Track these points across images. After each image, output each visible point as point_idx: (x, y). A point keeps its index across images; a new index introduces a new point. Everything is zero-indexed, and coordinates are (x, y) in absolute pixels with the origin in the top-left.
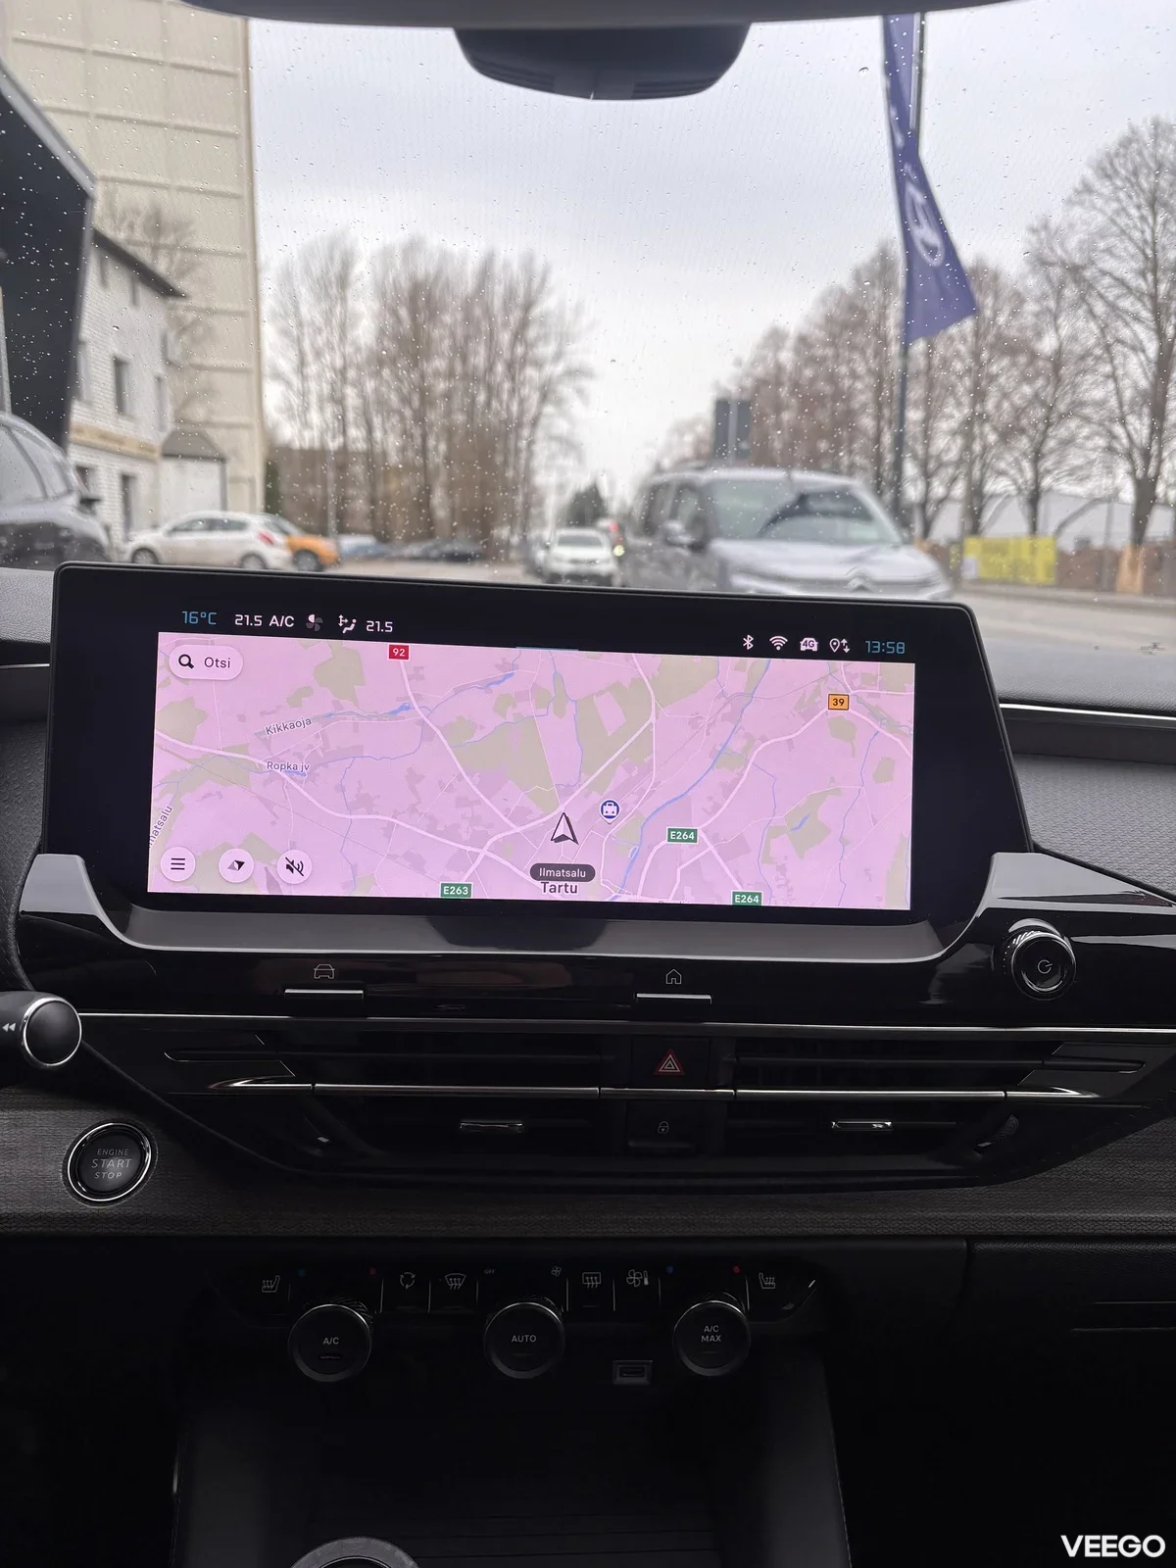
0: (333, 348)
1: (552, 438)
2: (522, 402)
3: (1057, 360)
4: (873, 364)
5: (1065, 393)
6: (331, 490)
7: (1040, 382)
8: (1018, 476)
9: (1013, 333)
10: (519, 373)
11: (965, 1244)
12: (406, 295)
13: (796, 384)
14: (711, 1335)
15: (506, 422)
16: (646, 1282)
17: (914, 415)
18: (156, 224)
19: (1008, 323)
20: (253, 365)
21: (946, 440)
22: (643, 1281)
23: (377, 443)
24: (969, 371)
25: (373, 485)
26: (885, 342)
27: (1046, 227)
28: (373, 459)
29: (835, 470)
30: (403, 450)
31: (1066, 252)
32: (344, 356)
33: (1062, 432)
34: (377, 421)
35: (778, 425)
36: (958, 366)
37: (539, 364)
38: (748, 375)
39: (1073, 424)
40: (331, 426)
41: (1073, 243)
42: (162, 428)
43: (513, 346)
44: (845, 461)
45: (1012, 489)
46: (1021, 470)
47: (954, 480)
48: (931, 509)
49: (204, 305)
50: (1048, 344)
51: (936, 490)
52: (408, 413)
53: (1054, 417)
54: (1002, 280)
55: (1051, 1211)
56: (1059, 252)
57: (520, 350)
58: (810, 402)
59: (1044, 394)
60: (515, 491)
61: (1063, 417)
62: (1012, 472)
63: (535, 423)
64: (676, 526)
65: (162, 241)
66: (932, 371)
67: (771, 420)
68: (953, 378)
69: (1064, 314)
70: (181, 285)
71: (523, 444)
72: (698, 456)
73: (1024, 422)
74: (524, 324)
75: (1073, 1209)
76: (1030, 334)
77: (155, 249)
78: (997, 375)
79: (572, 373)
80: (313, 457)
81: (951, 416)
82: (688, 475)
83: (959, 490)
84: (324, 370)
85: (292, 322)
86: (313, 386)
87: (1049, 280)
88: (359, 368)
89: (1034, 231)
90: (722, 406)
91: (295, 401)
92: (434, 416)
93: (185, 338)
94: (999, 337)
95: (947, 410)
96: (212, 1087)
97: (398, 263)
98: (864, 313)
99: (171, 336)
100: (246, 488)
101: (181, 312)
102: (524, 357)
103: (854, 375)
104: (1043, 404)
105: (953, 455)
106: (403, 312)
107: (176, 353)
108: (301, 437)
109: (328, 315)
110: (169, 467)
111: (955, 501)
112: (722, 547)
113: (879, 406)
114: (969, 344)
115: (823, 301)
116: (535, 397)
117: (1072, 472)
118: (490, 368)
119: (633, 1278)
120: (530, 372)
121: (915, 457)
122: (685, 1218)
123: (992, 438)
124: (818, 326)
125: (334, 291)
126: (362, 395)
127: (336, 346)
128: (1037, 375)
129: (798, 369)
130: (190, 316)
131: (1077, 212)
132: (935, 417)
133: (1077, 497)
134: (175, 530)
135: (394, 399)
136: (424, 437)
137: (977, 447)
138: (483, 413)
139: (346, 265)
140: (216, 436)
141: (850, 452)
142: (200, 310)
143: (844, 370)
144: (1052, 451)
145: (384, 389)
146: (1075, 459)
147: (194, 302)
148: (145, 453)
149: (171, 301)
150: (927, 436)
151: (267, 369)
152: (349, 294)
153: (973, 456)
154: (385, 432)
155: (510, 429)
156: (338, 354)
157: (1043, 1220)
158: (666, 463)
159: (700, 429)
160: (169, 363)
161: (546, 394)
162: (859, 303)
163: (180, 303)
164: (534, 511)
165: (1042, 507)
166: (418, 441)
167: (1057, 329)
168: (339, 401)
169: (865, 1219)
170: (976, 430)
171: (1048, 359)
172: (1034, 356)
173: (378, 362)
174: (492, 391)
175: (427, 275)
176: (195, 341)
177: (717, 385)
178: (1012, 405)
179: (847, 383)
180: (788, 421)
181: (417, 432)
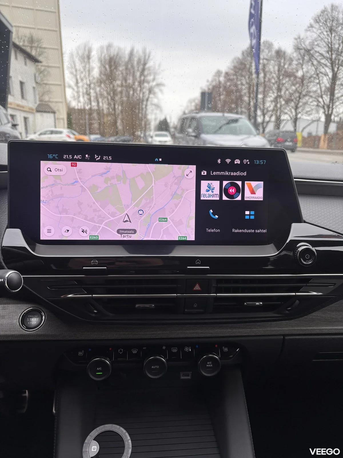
0: (86, 78)
1: (152, 104)
2: (143, 93)
3: (303, 79)
4: (248, 81)
5: (305, 89)
6: (87, 121)
7: (298, 85)
8: (291, 114)
9: (290, 70)
10: (143, 85)
11: (282, 337)
12: (108, 61)
13: (225, 87)
14: (209, 365)
15: (139, 100)
16: (190, 350)
17: (260, 96)
18: (32, 40)
19: (288, 68)
20: (62, 84)
21: (270, 103)
22: (189, 350)
23: (100, 107)
24: (276, 82)
25: (99, 119)
26: (251, 74)
27: (299, 38)
28: (99, 112)
29: (237, 113)
30: (108, 109)
31: (305, 45)
32: (90, 80)
33: (304, 100)
34: (100, 100)
35: (220, 100)
36: (273, 81)
37: (148, 82)
38: (211, 84)
39: (307, 98)
40: (87, 102)
41: (307, 43)
42: (36, 103)
43: (140, 76)
44: (239, 110)
45: (289, 118)
46: (292, 112)
47: (272, 115)
48: (265, 124)
49: (46, 65)
50: (300, 74)
51: (266, 119)
52: (109, 98)
53: (301, 96)
54: (286, 54)
55: (307, 327)
56: (303, 45)
57: (142, 78)
58: (229, 92)
59: (299, 89)
60: (142, 120)
61: (304, 96)
62: (289, 113)
63: (147, 100)
64: (190, 130)
65: (33, 45)
66: (266, 82)
67: (218, 98)
68: (272, 85)
69: (304, 64)
70: (40, 58)
71: (144, 106)
72: (196, 109)
73: (293, 98)
74: (143, 70)
75: (313, 326)
76: (294, 71)
77: (31, 47)
78: (285, 84)
79: (158, 85)
80: (81, 111)
81: (271, 96)
82: (194, 115)
83: (273, 118)
84: (84, 85)
85: (74, 70)
86: (81, 90)
87: (300, 54)
88: (94, 84)
89: (296, 39)
90: (203, 94)
91: (76, 94)
92: (117, 98)
93: (41, 75)
94: (286, 72)
95: (270, 94)
96: (62, 297)
97: (105, 51)
98: (245, 65)
99: (37, 75)
100: (62, 121)
101: (40, 67)
102: (144, 80)
103: (242, 84)
104: (298, 92)
105: (271, 108)
106: (107, 67)
107: (39, 80)
108: (78, 105)
109: (84, 68)
110: (38, 115)
111: (272, 122)
112: (204, 136)
113: (249, 93)
114: (276, 74)
115: (233, 62)
116: (147, 92)
117: (307, 112)
118: (134, 83)
119: (186, 349)
120: (146, 85)
121: (260, 109)
122: (202, 331)
123: (283, 103)
124: (232, 69)
125: (86, 60)
126: (96, 92)
127: (87, 78)
128: (297, 83)
129: (225, 83)
130: (43, 68)
131: (309, 33)
132: (266, 97)
133: (308, 120)
134: (41, 134)
135: (105, 93)
136: (114, 105)
137: (279, 106)
138: (132, 97)
139: (90, 51)
140: (52, 105)
141: (241, 108)
142: (45, 66)
143: (239, 83)
144: (301, 106)
145: (102, 90)
146: (307, 109)
147: (44, 64)
148: (31, 111)
149: (37, 64)
150: (264, 103)
151: (66, 85)
152: (91, 61)
153: (278, 108)
154: (103, 103)
155: (140, 101)
156: (88, 80)
157: (305, 330)
158: (187, 112)
159: (197, 101)
160: (37, 83)
161: (150, 91)
162: (243, 62)
163: (40, 64)
164: (148, 127)
165: (298, 123)
166: (113, 106)
167: (302, 69)
168: (89, 94)
169: (254, 331)
170: (278, 100)
171: (300, 78)
172: (296, 77)
173: (100, 82)
174: (134, 90)
175: (114, 56)
176: (44, 76)
177: (201, 88)
178: (289, 92)
179: (240, 87)
180: (223, 98)
181: (112, 103)
